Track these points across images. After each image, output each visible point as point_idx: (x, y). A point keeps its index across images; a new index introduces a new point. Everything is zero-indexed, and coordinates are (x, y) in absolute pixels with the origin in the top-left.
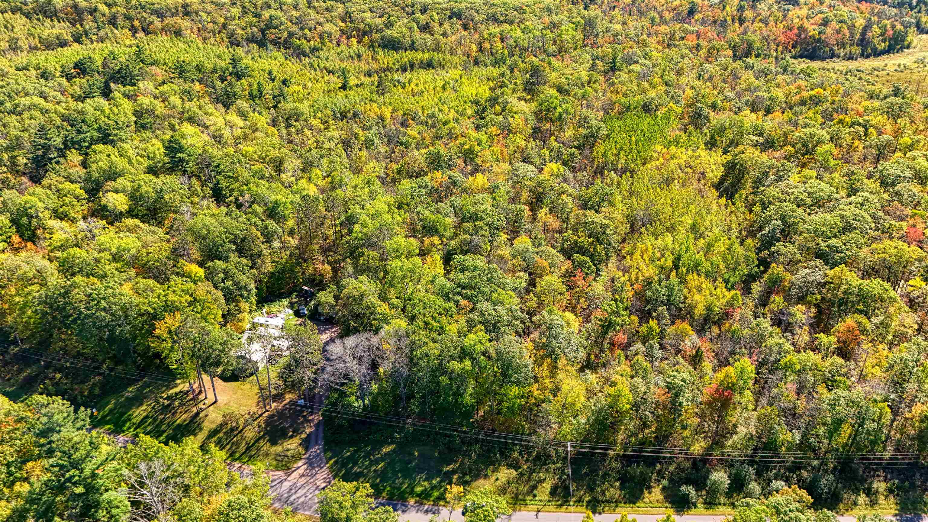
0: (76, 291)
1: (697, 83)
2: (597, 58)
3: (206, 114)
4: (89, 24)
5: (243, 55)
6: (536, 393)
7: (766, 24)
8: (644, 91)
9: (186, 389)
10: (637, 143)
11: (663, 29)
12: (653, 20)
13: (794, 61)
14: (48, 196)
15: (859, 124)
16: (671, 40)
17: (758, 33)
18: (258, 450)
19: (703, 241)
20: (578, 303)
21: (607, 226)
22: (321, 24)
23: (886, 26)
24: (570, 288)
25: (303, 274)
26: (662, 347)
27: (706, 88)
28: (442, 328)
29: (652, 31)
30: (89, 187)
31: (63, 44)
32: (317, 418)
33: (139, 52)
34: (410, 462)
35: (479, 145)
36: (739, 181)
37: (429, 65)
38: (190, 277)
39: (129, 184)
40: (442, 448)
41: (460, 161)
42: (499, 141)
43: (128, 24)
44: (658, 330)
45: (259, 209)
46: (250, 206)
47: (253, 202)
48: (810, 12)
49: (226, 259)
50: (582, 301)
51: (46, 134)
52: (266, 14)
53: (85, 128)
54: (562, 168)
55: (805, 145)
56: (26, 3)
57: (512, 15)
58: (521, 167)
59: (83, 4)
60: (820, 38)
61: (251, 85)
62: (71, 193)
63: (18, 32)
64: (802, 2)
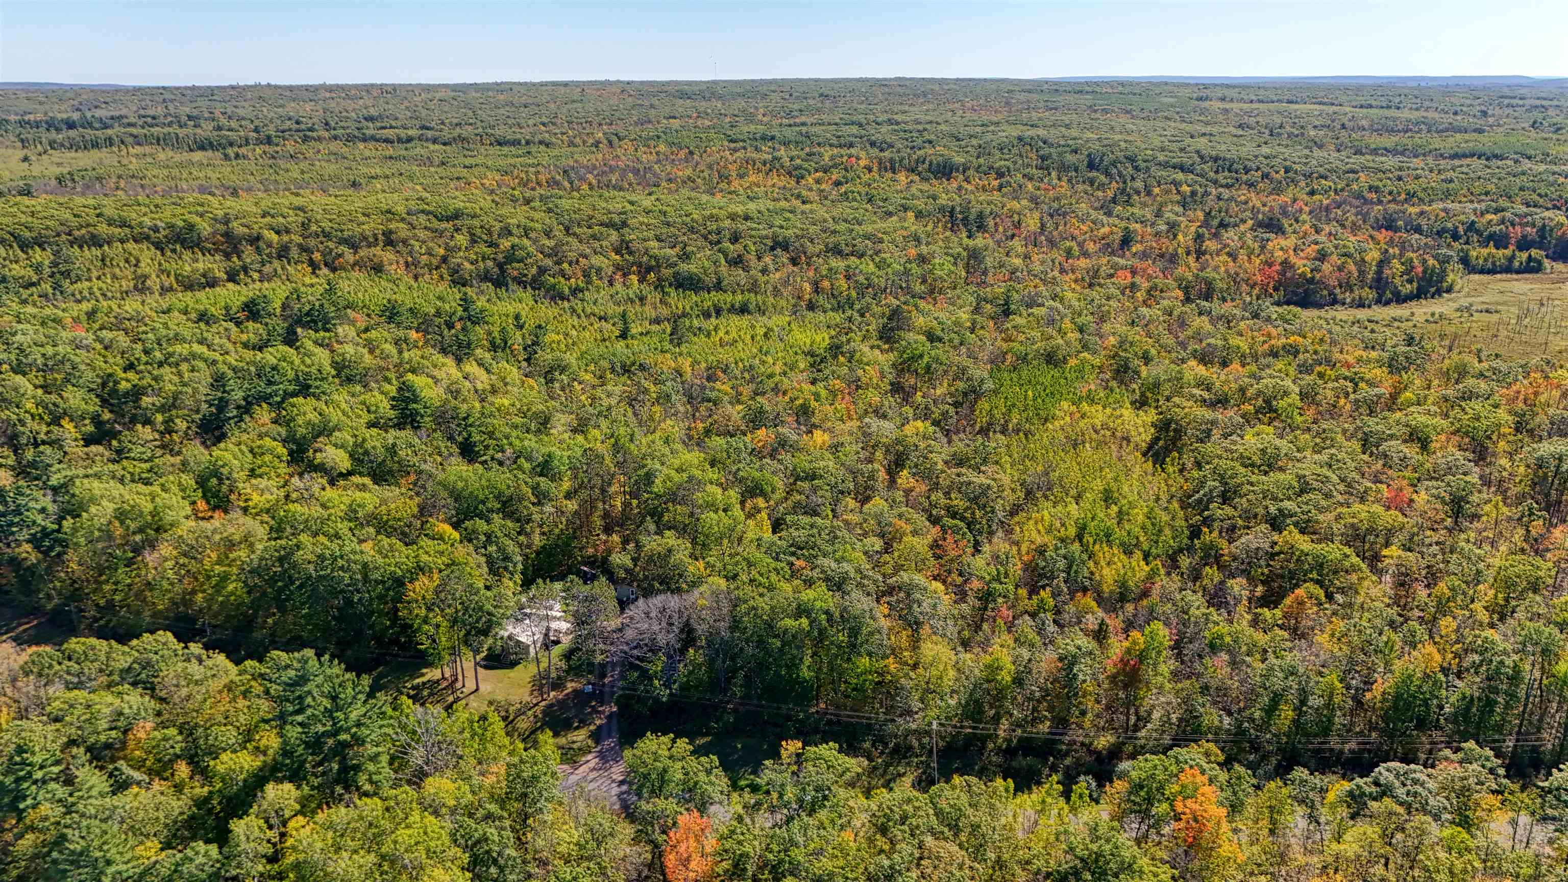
0: (300, 552)
2: (984, 299)
3: (435, 366)
4: (249, 255)
5: (475, 295)
6: (892, 668)
7: (1235, 259)
9: (436, 678)
10: (1035, 398)
11: (1083, 263)
12: (1069, 253)
13: (1277, 308)
15: (1347, 378)
16: (1093, 278)
17: (1222, 269)
20: (949, 575)
21: (989, 487)
22: (586, 257)
23: (1412, 260)
26: (1057, 622)
27: (1136, 334)
28: (771, 585)
29: (1067, 267)
30: (293, 445)
31: (213, 283)
32: (610, 708)
33: (329, 291)
34: (732, 754)
35: (816, 400)
36: (1173, 443)
37: (743, 310)
38: (442, 538)
39: (348, 438)
41: (791, 419)
42: (843, 398)
43: (305, 257)
44: (1052, 605)
45: (527, 466)
46: (515, 462)
47: (518, 457)
48: (1300, 242)
49: (487, 520)
50: (954, 574)
51: (224, 386)
52: (505, 244)
53: (277, 378)
54: (931, 429)
55: (1268, 402)
56: (156, 229)
57: (860, 245)
58: (874, 423)
59: (238, 228)
60: (1313, 278)
61: (489, 333)
62: (271, 451)
63: (145, 267)
64: (1289, 230)
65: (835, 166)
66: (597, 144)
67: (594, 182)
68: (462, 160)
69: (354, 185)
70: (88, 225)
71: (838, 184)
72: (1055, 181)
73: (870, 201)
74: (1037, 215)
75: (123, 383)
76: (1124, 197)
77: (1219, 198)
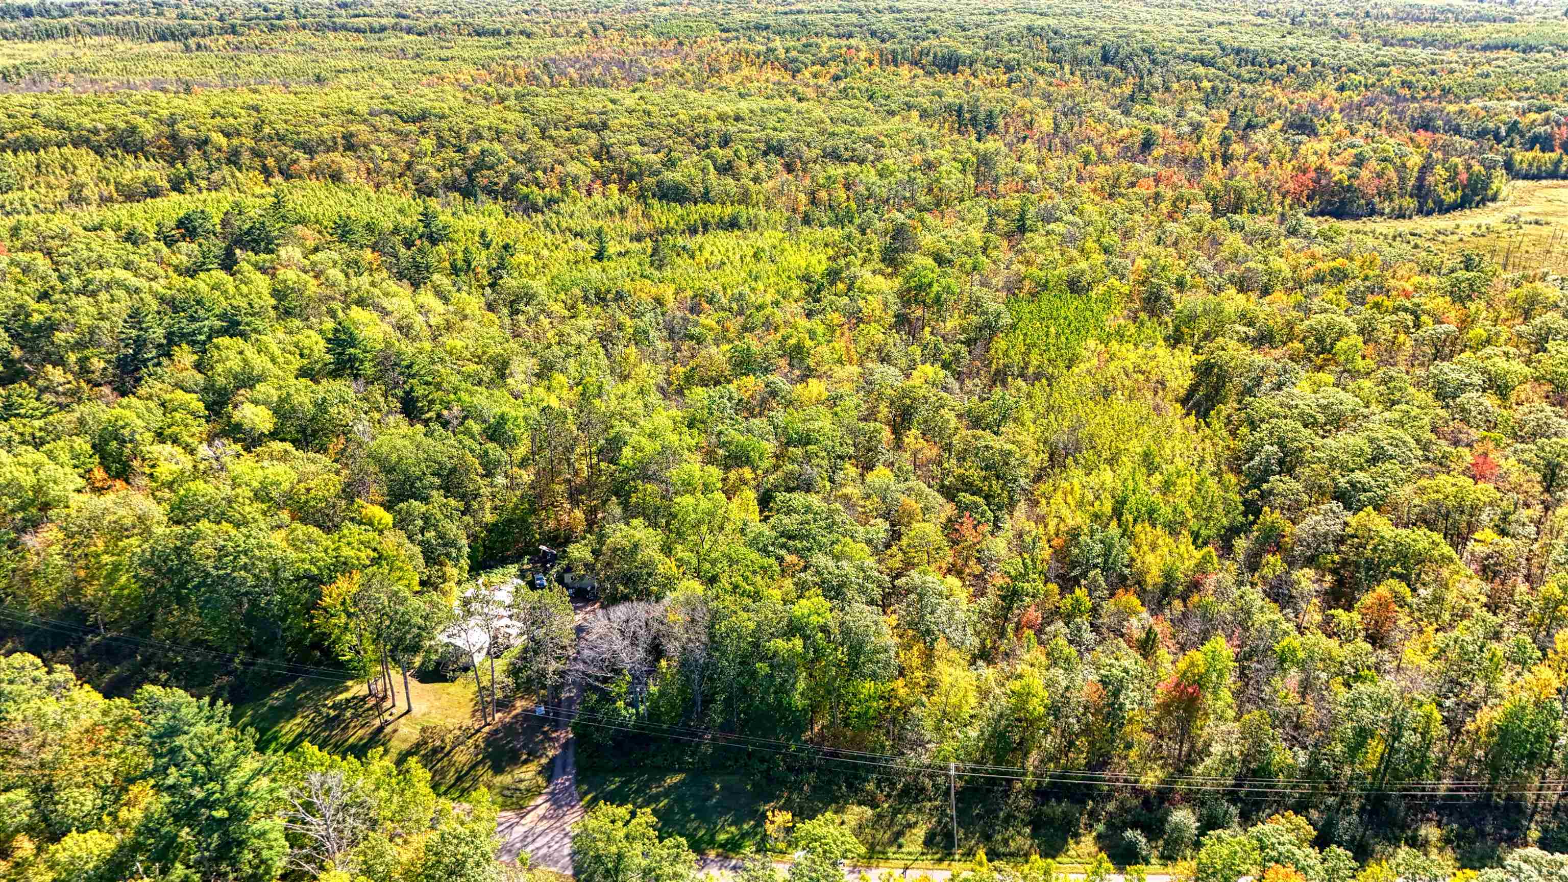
0: (199, 543)
1: (1154, 250)
2: (997, 213)
3: (386, 294)
4: (195, 161)
5: (439, 208)
6: (902, 692)
7: (1266, 164)
8: (1071, 260)
9: (362, 693)
10: (1058, 336)
11: (1102, 169)
12: (1086, 160)
13: (1310, 219)
14: (149, 410)
15: (1406, 310)
16: (1114, 187)
17: (1253, 176)
18: (475, 780)
19: (1160, 477)
20: (966, 565)
21: (1010, 453)
22: (561, 163)
23: (1456, 166)
24: (955, 542)
25: (540, 527)
26: (1095, 628)
27: (1167, 256)
28: (757, 593)
29: (1085, 174)
30: (211, 397)
31: (154, 193)
32: (566, 735)
33: (278, 204)
34: (709, 798)
35: (811, 339)
36: (1217, 392)
37: (733, 224)
38: (371, 524)
39: (273, 391)
40: (758, 777)
41: (783, 363)
42: (842, 334)
43: (257, 163)
44: (1089, 605)
45: (476, 428)
46: (462, 423)
47: (466, 418)
48: (1335, 146)
49: (426, 500)
50: (971, 563)
51: (139, 322)
52: (475, 148)
53: (201, 313)
54: (942, 373)
55: (1320, 340)
56: (96, 132)
57: (862, 149)
58: (879, 370)
59: (186, 133)
60: (1351, 186)
61: (453, 253)
62: (184, 407)
63: (83, 175)
64: (1322, 131)
65: (834, 58)
66: (581, 34)
67: (575, 76)
68: (437, 51)
69: (319, 79)
70: (22, 127)
71: (836, 78)
72: (1068, 76)
73: (870, 98)
74: (1050, 114)
75: (35, 315)
76: (1142, 94)
77: (1242, 95)
